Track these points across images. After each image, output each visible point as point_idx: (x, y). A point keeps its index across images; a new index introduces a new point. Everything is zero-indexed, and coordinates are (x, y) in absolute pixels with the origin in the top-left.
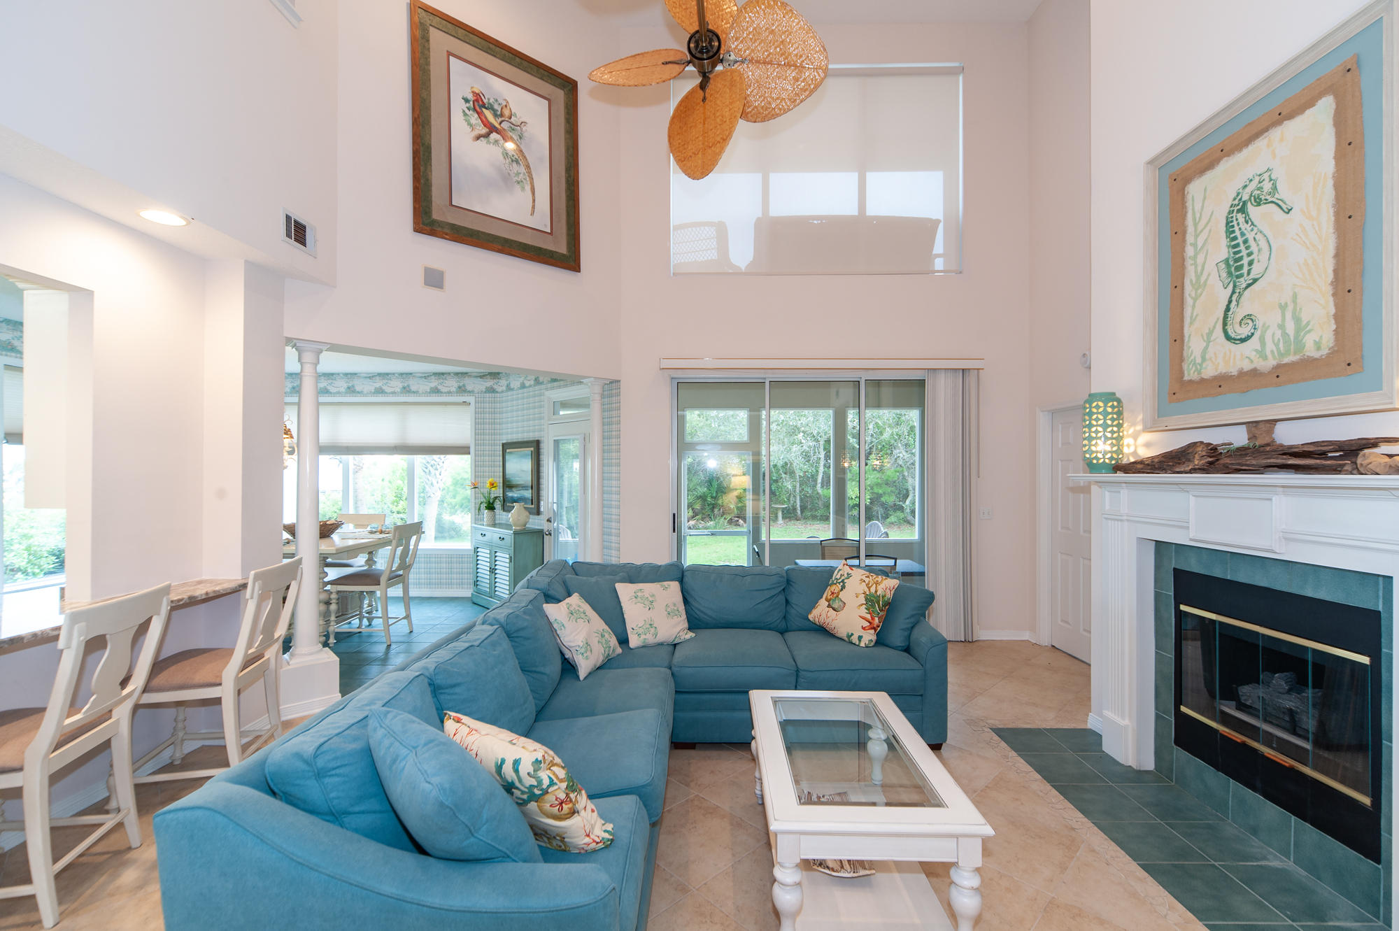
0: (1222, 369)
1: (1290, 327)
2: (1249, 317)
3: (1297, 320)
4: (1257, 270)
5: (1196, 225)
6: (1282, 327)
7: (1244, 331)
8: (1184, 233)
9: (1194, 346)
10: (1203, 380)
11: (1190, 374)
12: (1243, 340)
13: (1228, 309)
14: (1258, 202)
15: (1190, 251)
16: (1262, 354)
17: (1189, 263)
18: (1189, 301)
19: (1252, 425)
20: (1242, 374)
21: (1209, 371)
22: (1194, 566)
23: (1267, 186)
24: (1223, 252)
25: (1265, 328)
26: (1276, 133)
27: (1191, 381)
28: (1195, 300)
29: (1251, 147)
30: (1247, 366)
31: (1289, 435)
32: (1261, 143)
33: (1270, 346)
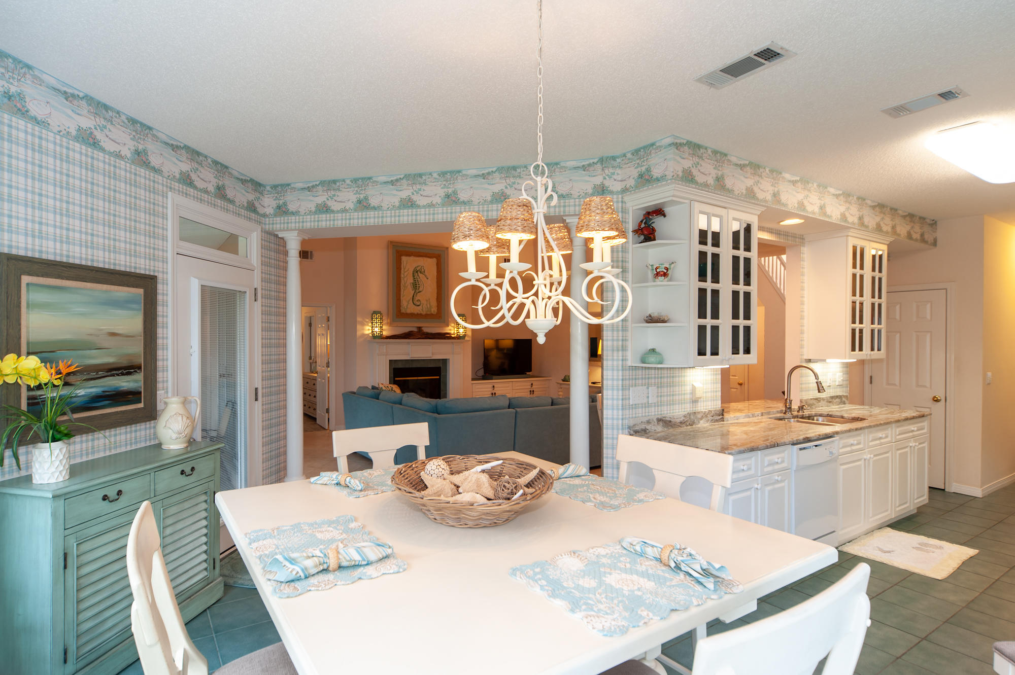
0: (412, 311)
1: (429, 306)
2: (419, 300)
3: (430, 305)
4: (420, 289)
5: (404, 269)
6: (427, 305)
7: (418, 303)
8: (401, 269)
9: (404, 303)
10: (407, 314)
11: (403, 311)
12: (418, 306)
13: (413, 296)
14: (421, 273)
15: (402, 276)
16: (422, 310)
17: (402, 279)
18: (402, 290)
19: (419, 328)
20: (418, 314)
21: (409, 311)
22: (400, 366)
23: (423, 270)
24: (412, 281)
25: (423, 304)
26: (425, 259)
27: (403, 313)
28: (404, 290)
29: (418, 258)
30: (419, 313)
31: (426, 330)
32: (421, 259)
33: (424, 309)
